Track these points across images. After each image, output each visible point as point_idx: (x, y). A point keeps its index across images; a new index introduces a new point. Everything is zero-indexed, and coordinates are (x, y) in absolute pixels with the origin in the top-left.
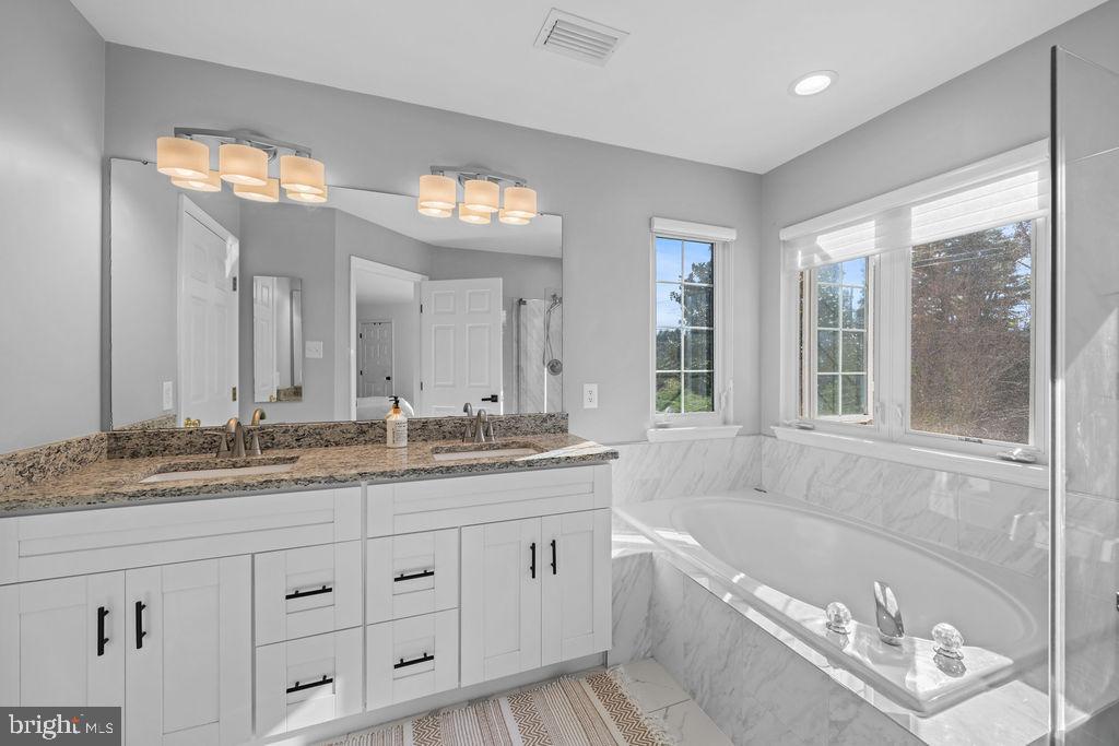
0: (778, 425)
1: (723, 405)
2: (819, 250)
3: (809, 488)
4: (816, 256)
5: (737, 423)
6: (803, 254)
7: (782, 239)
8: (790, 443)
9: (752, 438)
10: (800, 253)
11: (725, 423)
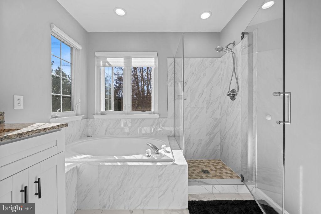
0: (94, 114)
1: (76, 108)
2: (108, 62)
3: (106, 131)
4: (107, 64)
5: (81, 115)
6: (102, 62)
7: (96, 55)
8: (99, 119)
9: (85, 120)
10: (101, 61)
11: (77, 115)
